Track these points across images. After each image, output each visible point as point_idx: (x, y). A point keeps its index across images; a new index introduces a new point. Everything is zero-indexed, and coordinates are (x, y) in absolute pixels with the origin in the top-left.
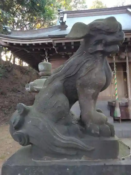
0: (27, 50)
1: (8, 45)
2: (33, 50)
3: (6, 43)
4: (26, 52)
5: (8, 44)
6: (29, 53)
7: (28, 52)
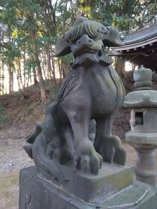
0: (144, 54)
1: (121, 54)
2: (153, 51)
3: (119, 51)
4: (144, 56)
5: (121, 52)
6: (148, 57)
7: (147, 55)
